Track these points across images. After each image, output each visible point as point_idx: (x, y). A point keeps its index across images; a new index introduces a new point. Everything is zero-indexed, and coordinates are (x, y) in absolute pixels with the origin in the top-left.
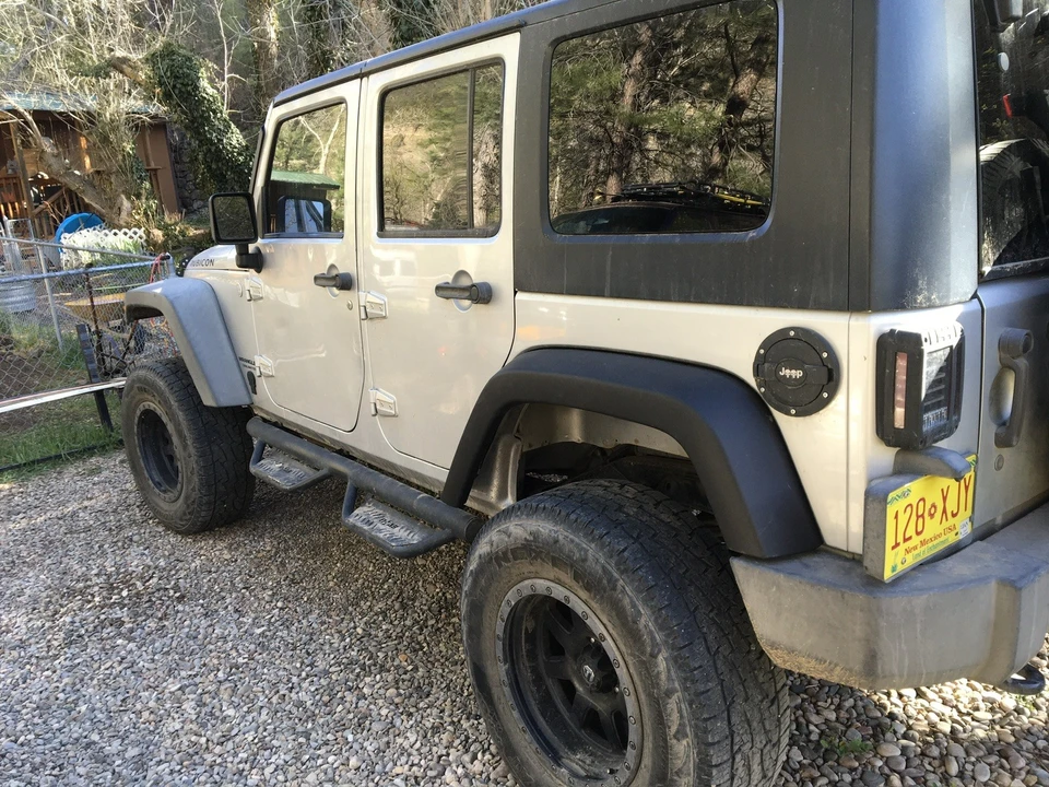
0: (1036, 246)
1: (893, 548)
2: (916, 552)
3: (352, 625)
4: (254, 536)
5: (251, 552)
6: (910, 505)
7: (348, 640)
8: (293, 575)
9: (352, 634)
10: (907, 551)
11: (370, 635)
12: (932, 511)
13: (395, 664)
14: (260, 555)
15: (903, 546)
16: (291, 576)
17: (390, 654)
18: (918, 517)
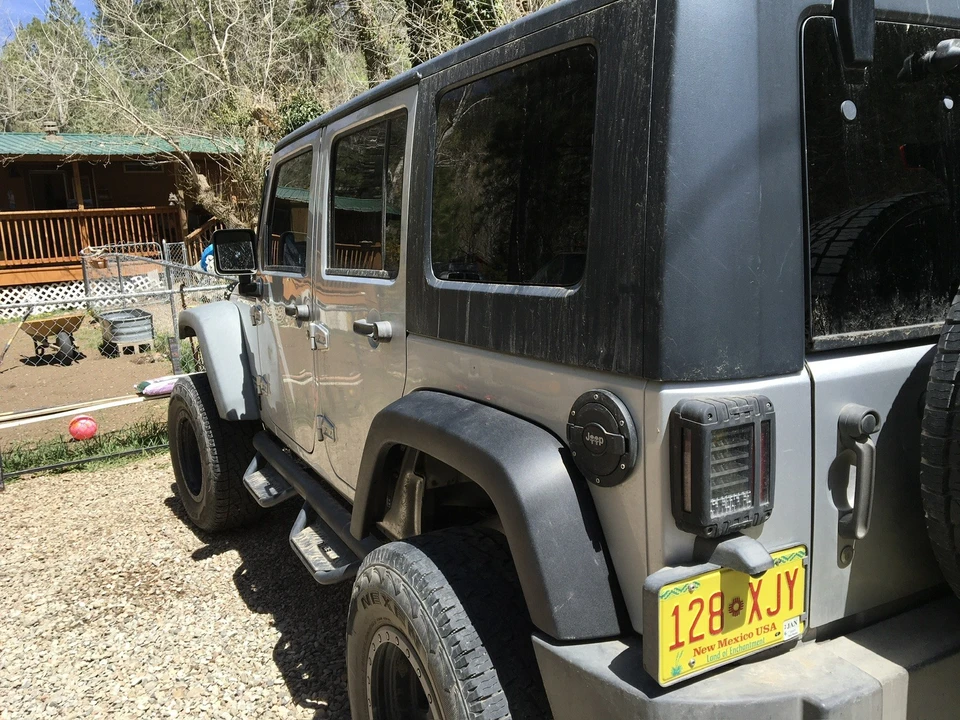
0: (899, 313)
1: (672, 648)
2: (712, 653)
3: (312, 638)
4: (265, 539)
5: (256, 555)
6: (700, 601)
7: (303, 652)
8: (283, 582)
9: (308, 647)
10: (698, 652)
11: (324, 650)
12: (736, 607)
13: (335, 682)
14: (262, 559)
15: (689, 648)
16: (280, 582)
17: (335, 671)
18: (713, 614)
